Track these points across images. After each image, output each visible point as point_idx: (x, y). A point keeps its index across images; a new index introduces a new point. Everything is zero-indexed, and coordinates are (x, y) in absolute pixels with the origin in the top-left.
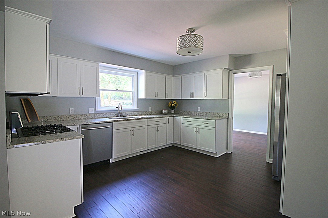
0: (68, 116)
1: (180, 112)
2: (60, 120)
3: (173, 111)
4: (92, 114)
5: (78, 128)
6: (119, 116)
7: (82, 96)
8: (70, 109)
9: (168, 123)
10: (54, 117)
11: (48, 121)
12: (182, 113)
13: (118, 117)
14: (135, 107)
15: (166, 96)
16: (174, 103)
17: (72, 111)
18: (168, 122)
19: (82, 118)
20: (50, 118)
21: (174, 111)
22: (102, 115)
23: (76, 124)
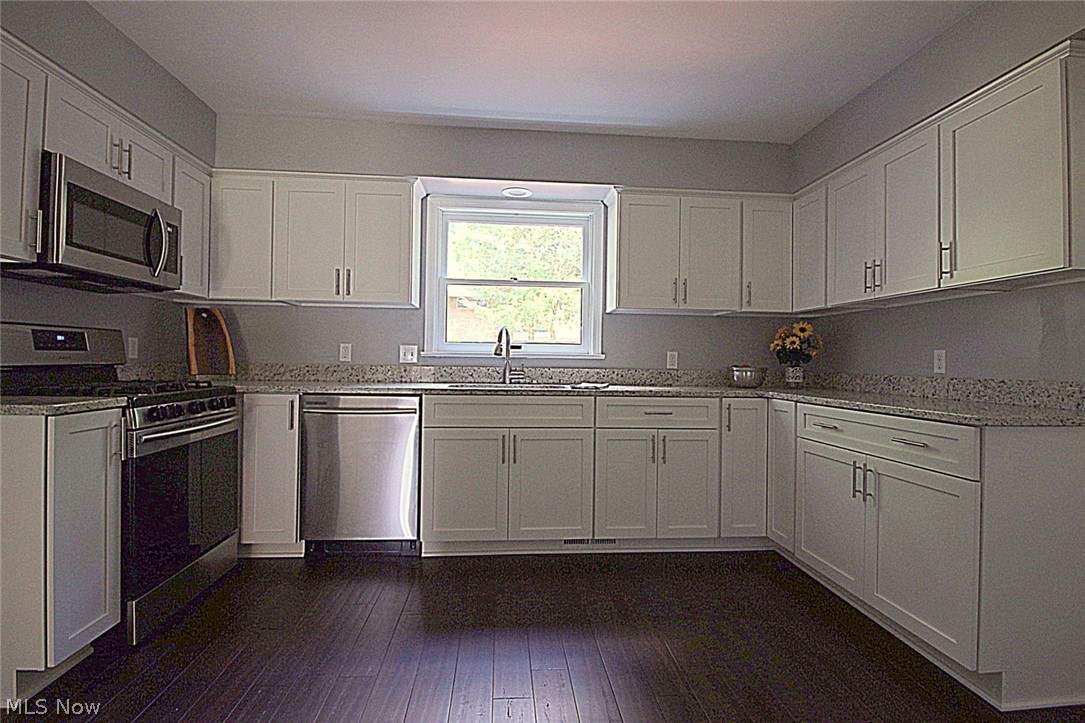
0: (331, 369)
1: (843, 380)
2: (309, 381)
3: (793, 374)
4: (408, 368)
5: (292, 402)
6: (508, 381)
7: (347, 298)
8: (342, 345)
9: (725, 428)
10: (291, 368)
11: (276, 378)
12: (850, 387)
13: (504, 382)
14: (592, 350)
15: (745, 300)
16: (796, 331)
17: (346, 354)
18: (725, 423)
19: (375, 376)
20: (282, 370)
21: (801, 374)
22: (444, 374)
23: (283, 390)
